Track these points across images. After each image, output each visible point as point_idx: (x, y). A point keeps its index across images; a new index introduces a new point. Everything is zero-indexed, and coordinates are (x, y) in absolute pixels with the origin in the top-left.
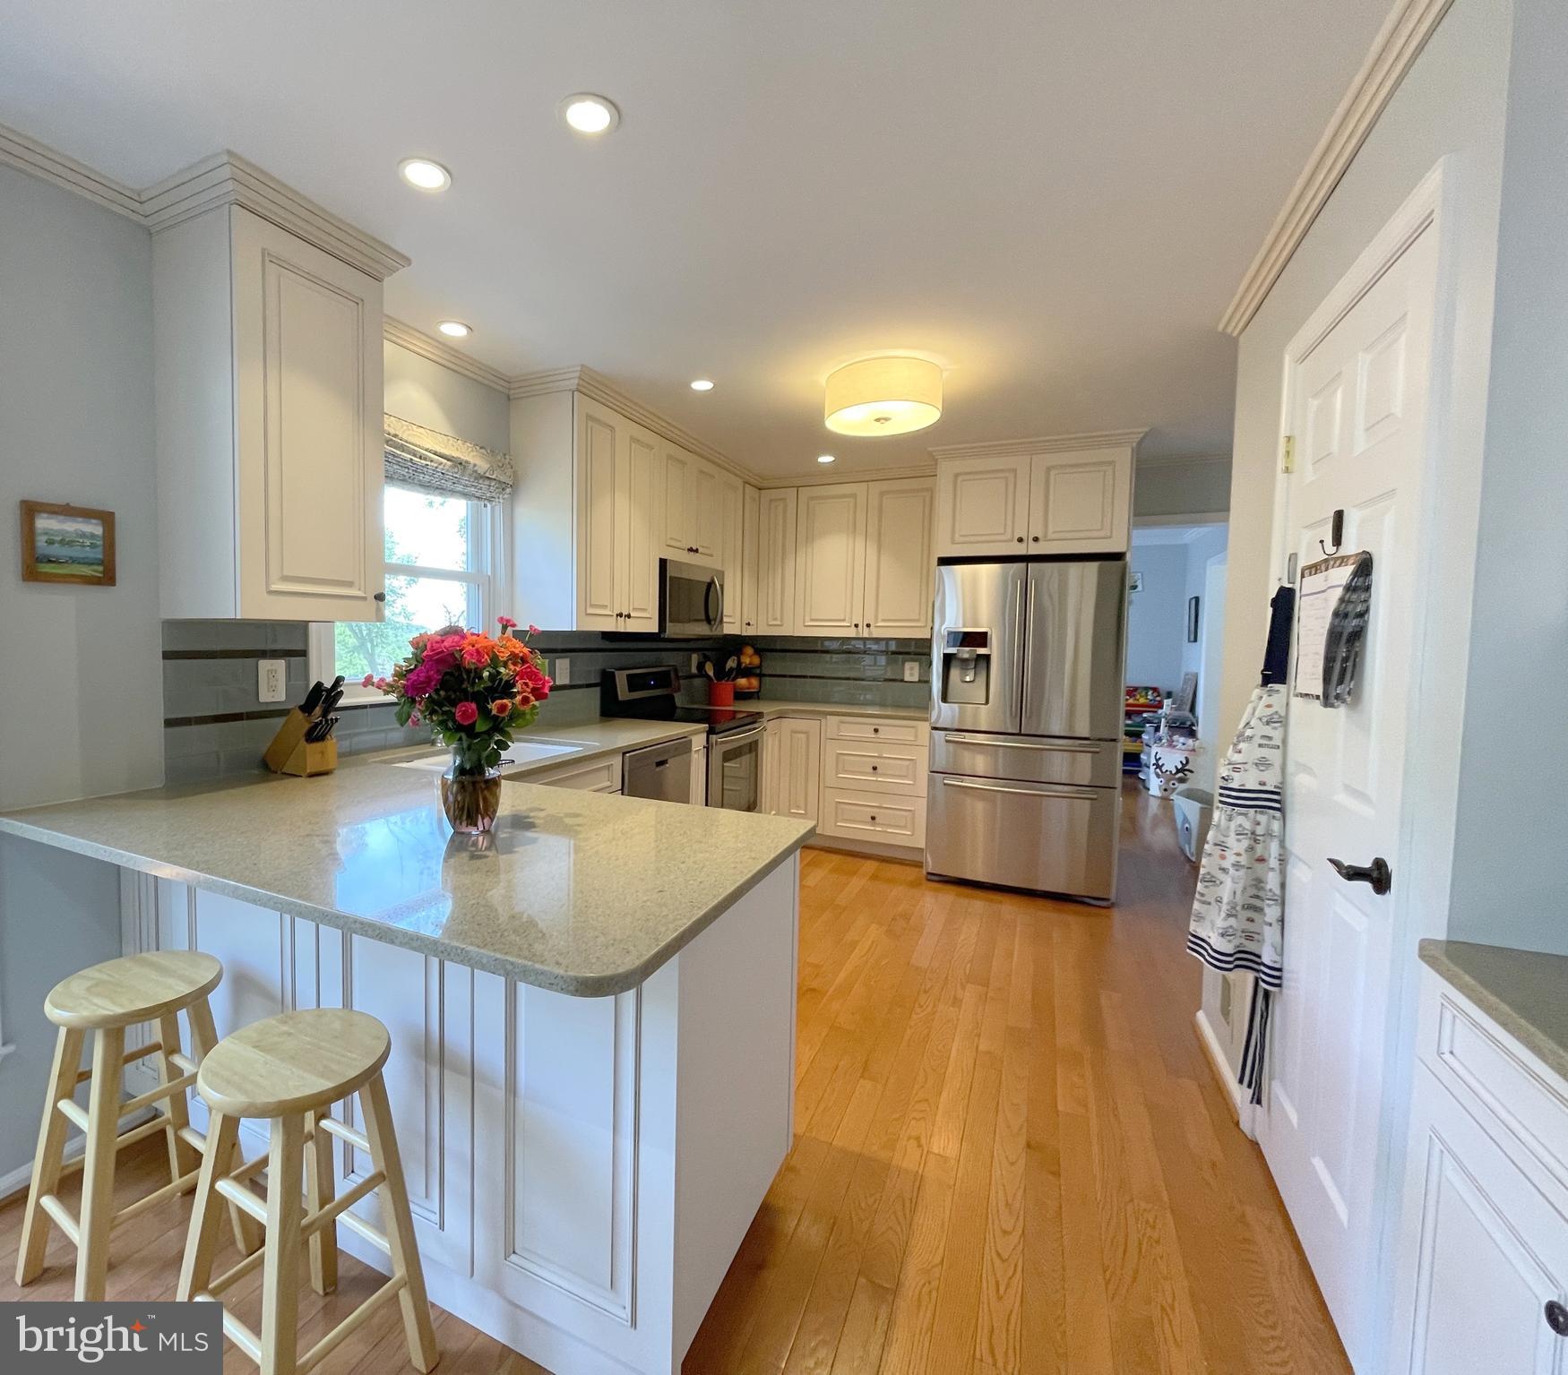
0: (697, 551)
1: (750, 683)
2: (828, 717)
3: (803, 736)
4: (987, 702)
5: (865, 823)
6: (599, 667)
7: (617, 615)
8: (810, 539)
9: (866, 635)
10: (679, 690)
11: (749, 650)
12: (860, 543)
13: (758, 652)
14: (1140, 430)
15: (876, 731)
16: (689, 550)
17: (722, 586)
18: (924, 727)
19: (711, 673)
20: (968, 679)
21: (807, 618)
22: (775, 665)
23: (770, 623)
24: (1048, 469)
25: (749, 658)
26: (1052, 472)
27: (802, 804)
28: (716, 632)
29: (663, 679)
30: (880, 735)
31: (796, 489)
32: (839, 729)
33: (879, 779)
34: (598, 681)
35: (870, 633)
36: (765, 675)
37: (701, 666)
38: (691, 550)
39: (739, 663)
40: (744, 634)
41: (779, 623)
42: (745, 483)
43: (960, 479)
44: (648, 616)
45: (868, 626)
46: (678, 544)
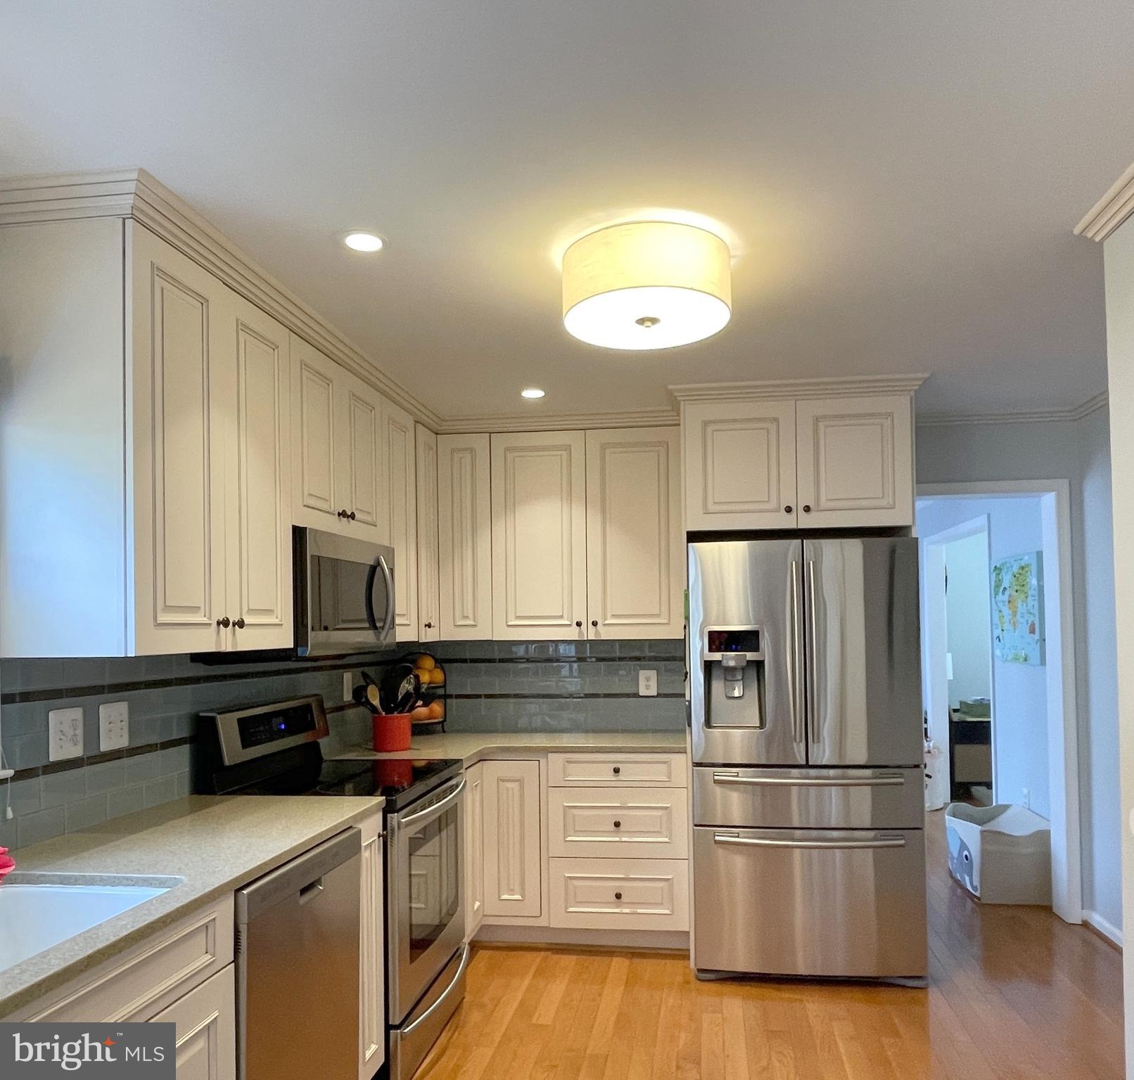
0: (352, 516)
1: (431, 711)
2: (550, 755)
3: (515, 785)
4: (762, 725)
5: (607, 904)
6: (187, 709)
7: (219, 623)
8: (511, 504)
9: (592, 637)
10: (327, 733)
11: (428, 663)
12: (578, 511)
13: (441, 662)
14: (920, 375)
15: (617, 771)
16: (339, 514)
17: (392, 571)
18: (681, 764)
19: (376, 702)
20: (736, 694)
21: (511, 615)
22: (463, 681)
23: (459, 623)
24: (817, 420)
25: (428, 674)
26: (820, 424)
27: (517, 888)
28: (385, 640)
29: (299, 719)
30: (622, 776)
31: (488, 434)
32: (565, 774)
33: (624, 839)
34: (185, 734)
35: (597, 633)
36: (450, 696)
37: (359, 693)
38: (343, 514)
39: (418, 685)
40: (423, 640)
41: (471, 622)
42: (416, 422)
43: (710, 429)
44: (277, 621)
45: (595, 624)
46: (325, 506)
